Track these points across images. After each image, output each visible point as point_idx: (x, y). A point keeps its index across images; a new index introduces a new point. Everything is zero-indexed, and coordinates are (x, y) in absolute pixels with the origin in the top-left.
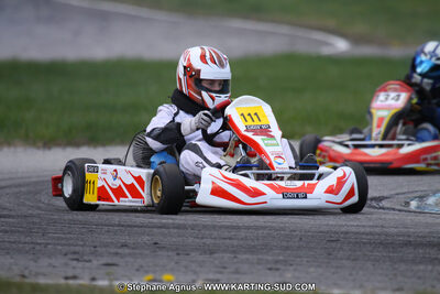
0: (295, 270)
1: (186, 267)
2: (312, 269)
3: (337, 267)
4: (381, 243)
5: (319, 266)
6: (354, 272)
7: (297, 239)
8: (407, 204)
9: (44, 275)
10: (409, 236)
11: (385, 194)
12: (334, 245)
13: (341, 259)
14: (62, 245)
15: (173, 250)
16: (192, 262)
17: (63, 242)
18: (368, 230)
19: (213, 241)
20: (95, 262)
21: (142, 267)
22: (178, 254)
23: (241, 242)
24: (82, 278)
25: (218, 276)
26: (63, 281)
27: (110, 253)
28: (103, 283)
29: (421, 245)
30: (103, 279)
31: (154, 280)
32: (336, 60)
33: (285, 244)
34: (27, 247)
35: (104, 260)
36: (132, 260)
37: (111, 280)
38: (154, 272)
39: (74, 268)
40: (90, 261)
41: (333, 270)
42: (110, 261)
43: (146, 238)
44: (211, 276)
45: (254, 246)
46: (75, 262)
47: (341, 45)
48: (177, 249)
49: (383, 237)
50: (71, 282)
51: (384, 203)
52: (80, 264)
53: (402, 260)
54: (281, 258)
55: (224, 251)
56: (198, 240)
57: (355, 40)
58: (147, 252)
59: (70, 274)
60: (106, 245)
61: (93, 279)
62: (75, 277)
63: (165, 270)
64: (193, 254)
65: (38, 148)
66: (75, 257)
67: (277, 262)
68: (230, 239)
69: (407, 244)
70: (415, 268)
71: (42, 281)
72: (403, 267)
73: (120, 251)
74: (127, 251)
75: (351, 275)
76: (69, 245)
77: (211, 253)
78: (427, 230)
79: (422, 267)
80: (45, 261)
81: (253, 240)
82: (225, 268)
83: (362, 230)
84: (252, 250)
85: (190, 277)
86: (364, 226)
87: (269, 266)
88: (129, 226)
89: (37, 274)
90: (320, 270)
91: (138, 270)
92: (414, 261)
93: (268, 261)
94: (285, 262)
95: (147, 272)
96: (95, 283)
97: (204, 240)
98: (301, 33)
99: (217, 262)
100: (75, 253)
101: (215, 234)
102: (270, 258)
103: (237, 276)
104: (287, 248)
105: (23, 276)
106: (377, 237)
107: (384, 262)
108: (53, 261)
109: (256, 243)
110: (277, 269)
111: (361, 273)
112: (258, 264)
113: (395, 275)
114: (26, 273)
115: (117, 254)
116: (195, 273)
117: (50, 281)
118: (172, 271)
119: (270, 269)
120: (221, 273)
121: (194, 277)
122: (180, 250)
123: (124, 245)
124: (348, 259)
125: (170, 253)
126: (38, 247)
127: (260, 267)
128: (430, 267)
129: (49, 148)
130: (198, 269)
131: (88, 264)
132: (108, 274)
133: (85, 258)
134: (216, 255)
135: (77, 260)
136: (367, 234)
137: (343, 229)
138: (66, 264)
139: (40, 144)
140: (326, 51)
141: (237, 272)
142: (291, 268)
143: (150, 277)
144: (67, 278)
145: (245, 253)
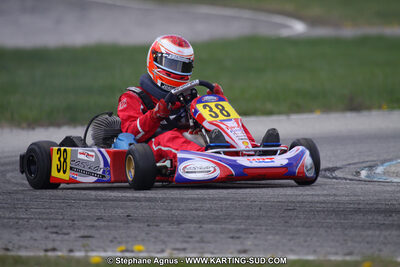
0: (255, 238)
1: (156, 238)
2: (270, 237)
3: (293, 234)
4: (333, 211)
5: (277, 234)
6: (309, 239)
7: (257, 209)
8: (358, 173)
9: (26, 248)
10: (359, 204)
11: (338, 165)
12: (290, 213)
13: (297, 226)
14: (43, 219)
16: (161, 232)
17: (45, 216)
18: (322, 198)
19: (181, 213)
20: (73, 235)
21: (115, 238)
22: (149, 225)
23: (206, 213)
24: (61, 251)
25: (185, 245)
26: (42, 254)
27: (87, 226)
28: (79, 254)
29: (370, 212)
30: (80, 250)
31: (127, 251)
32: (295, 42)
33: (245, 213)
34: (12, 222)
35: (82, 233)
36: (107, 232)
37: (87, 251)
38: (127, 242)
39: (54, 240)
40: (68, 234)
41: (289, 237)
42: (86, 234)
43: (119, 211)
44: (179, 246)
45: (218, 217)
46: (54, 235)
47: (299, 28)
48: (147, 221)
49: (335, 206)
50: (50, 254)
51: (337, 173)
52: (60, 237)
53: (353, 227)
54: (242, 227)
55: (191, 222)
56: (166, 212)
57: (312, 22)
58: (121, 224)
59: (50, 246)
60: (84, 219)
61: (71, 251)
62: (54, 250)
63: (136, 240)
64: (162, 225)
65: (23, 128)
66: (55, 230)
67: (239, 231)
68: (196, 210)
69: (357, 211)
70: (365, 233)
71: (23, 253)
72: (353, 232)
73: (96, 224)
74: (103, 223)
75: (306, 241)
76: (49, 219)
77: (179, 224)
78: (376, 198)
79: (370, 232)
80: (27, 235)
81: (217, 210)
82: (191, 237)
83: (316, 199)
84: (216, 220)
85: (159, 247)
86: (318, 195)
87: (231, 235)
88: (104, 200)
89: (20, 248)
90: (277, 237)
91: (112, 241)
92: (363, 228)
93: (230, 231)
94: (246, 231)
95: (120, 243)
96: (72, 254)
97: (173, 212)
98: (263, 17)
99: (184, 232)
100: (55, 227)
101: (183, 205)
102: (233, 227)
103: (202, 245)
104: (248, 217)
105: (7, 250)
106: (329, 205)
107: (335, 228)
108: (35, 235)
109: (220, 213)
110: (238, 238)
111: (315, 239)
112: (222, 233)
113: (345, 240)
114: (10, 246)
115: (93, 226)
116: (164, 242)
117: (31, 254)
118: (143, 241)
119: (232, 238)
120: (187, 242)
121: (163, 247)
122: (151, 222)
123: (99, 219)
124: (303, 226)
125: (141, 225)
126: (21, 222)
127: (222, 236)
128: (377, 233)
129: (33, 129)
130: (167, 239)
131: (66, 237)
132: (84, 246)
133: (65, 231)
134: (183, 226)
135: (56, 233)
136: (322, 203)
137: (300, 199)
138: (47, 238)
139: (25, 125)
140: (285, 33)
141: (202, 241)
142: (251, 236)
143: (123, 248)
144: (46, 251)
145: (210, 223)
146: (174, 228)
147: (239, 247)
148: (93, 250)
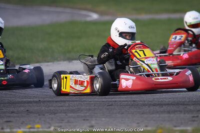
0: (96, 120)
1: (44, 121)
2: (104, 119)
3: (115, 117)
5: (106, 117)
7: (93, 105)
10: (144, 101)
12: (111, 107)
13: (116, 113)
15: (37, 113)
19: (54, 108)
20: (1, 121)
21: (24, 122)
22: (39, 115)
23: (67, 108)
27: (7, 116)
28: (7, 130)
30: (7, 128)
33: (88, 108)
35: (5, 120)
36: (18, 119)
37: (11, 129)
38: (30, 124)
41: (113, 119)
42: (7, 120)
43: (22, 108)
44: (57, 125)
45: (74, 110)
53: (144, 113)
54: (88, 114)
55: (60, 113)
56: (46, 108)
58: (25, 115)
60: (4, 113)
61: (2, 129)
64: (46, 115)
68: (62, 107)
69: (145, 105)
70: (151, 116)
72: (145, 116)
73: (11, 115)
74: (15, 115)
75: (122, 120)
77: (55, 114)
79: (154, 115)
81: (72, 107)
82: (63, 120)
85: (47, 125)
87: (83, 118)
90: (107, 119)
91: (22, 124)
92: (150, 113)
94: (90, 116)
95: (27, 124)
96: (4, 131)
97: (50, 108)
99: (58, 118)
101: (54, 105)
102: (82, 115)
104: (90, 110)
106: (130, 102)
107: (136, 114)
109: (74, 108)
110: (87, 120)
111: (127, 119)
112: (78, 117)
116: (49, 123)
118: (38, 123)
119: (84, 120)
120: (61, 123)
121: (49, 125)
123: (13, 112)
124: (119, 113)
125: (35, 115)
128: (158, 115)
130: (50, 122)
134: (57, 115)
136: (125, 101)
137: (113, 100)
141: (68, 122)
142: (93, 119)
143: (29, 126)
145: (71, 113)
146: (53, 116)
147: (89, 125)
148: (14, 128)
